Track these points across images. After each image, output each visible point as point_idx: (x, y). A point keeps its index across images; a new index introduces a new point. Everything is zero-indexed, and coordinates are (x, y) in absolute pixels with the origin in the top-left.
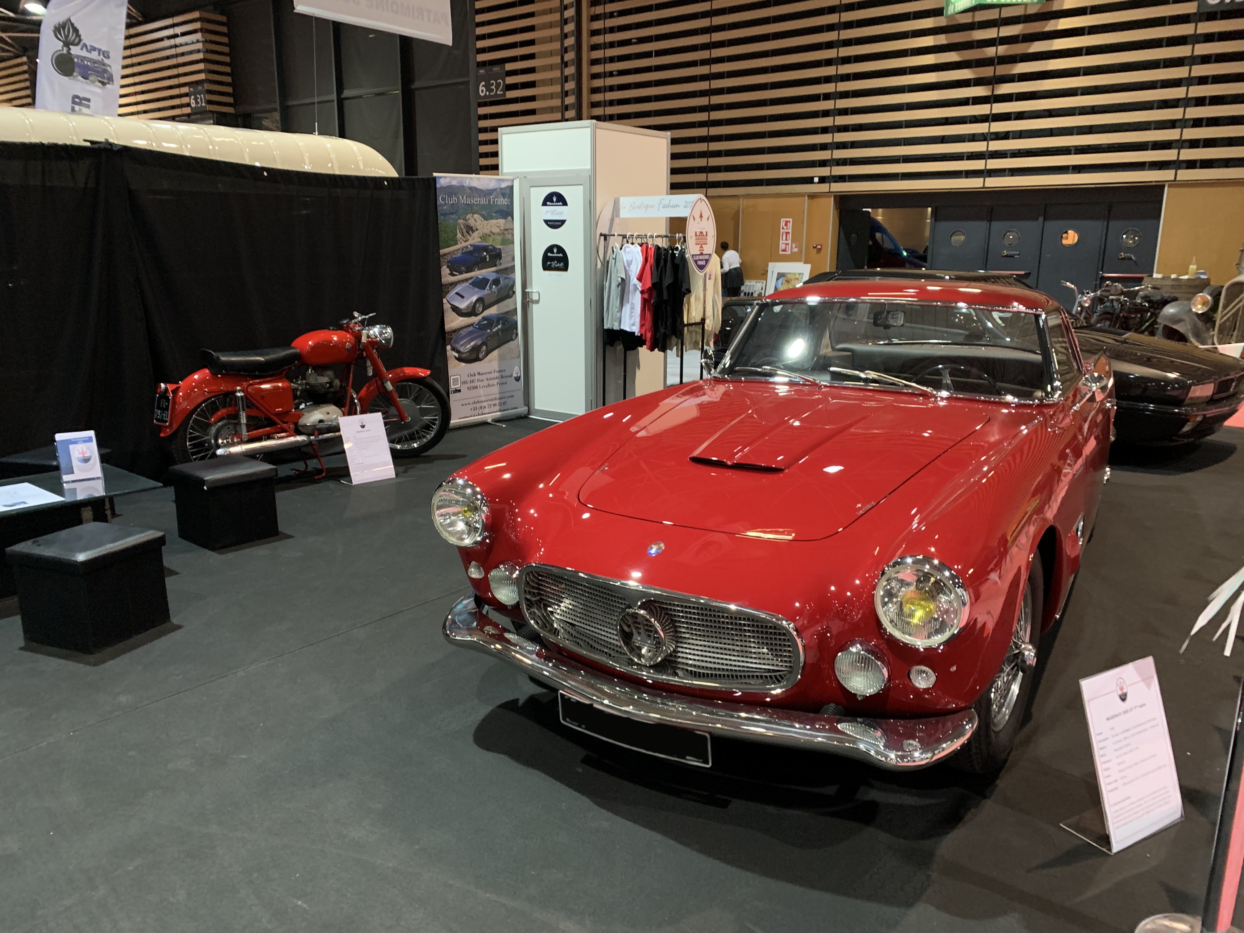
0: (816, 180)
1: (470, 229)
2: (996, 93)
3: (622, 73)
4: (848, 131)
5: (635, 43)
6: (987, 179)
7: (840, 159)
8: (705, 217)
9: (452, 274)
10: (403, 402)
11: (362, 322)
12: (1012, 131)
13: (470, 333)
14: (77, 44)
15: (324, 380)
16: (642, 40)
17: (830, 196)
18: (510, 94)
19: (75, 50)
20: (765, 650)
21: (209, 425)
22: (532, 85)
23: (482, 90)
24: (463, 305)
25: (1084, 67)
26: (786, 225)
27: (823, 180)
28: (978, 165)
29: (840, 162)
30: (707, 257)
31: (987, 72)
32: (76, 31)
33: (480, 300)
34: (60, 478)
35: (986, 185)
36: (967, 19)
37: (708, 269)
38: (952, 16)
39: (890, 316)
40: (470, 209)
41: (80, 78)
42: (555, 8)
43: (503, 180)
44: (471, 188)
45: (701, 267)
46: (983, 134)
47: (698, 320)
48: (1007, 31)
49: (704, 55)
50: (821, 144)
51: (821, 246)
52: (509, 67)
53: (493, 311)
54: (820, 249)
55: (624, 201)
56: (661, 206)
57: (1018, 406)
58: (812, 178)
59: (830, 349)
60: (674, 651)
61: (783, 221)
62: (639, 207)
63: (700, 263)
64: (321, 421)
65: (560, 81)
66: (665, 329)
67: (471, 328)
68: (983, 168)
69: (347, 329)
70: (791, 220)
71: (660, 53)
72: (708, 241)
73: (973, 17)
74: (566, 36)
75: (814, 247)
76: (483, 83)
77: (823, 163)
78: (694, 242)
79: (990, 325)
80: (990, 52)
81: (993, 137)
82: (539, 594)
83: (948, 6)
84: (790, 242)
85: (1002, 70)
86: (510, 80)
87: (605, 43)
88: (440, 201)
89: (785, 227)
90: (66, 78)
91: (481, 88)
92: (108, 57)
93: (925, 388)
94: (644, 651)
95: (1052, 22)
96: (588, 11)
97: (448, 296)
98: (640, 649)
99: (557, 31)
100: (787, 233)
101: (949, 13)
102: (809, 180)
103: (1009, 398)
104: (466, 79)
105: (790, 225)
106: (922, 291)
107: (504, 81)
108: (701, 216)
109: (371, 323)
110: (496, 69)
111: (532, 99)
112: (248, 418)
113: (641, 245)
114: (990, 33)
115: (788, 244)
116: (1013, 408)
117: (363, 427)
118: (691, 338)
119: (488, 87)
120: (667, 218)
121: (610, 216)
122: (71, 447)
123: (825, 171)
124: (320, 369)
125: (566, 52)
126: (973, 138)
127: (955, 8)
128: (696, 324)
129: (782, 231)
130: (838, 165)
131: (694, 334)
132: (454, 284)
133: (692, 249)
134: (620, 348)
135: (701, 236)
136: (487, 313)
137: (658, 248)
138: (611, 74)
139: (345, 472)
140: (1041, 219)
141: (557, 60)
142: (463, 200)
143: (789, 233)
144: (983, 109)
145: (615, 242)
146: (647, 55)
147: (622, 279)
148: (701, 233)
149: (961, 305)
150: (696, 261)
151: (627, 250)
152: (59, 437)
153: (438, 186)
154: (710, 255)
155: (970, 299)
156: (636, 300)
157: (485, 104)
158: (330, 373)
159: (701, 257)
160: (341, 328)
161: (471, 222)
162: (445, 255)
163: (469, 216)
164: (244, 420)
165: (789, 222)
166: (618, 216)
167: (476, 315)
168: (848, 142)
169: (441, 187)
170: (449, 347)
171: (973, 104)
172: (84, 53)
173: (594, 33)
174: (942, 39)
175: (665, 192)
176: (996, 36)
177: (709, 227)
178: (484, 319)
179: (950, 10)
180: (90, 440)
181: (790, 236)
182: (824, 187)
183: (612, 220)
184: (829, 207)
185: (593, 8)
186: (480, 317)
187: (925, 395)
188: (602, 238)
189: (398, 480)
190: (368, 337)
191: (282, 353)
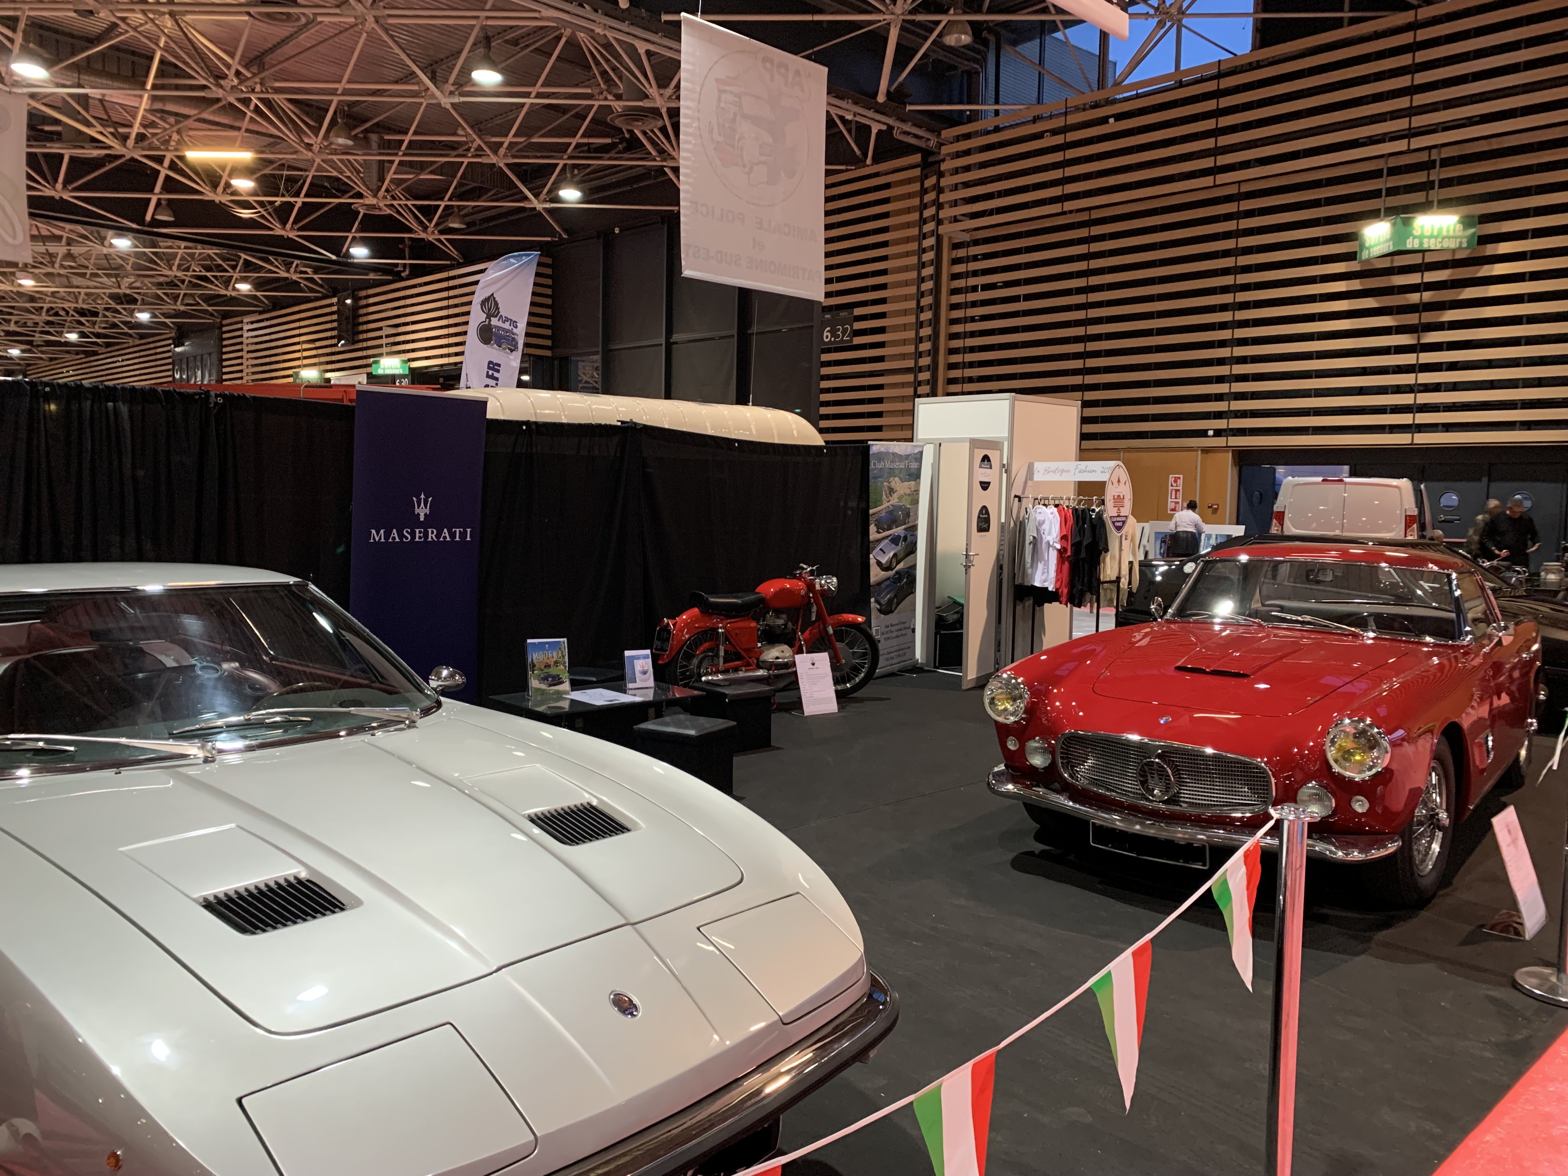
0: (1211, 433)
1: (891, 491)
2: (1423, 341)
3: (984, 318)
4: (1248, 381)
5: (1001, 287)
6: (1416, 435)
7: (1239, 411)
8: (1122, 481)
9: (878, 532)
10: (839, 645)
11: (812, 573)
12: (1445, 383)
13: (887, 586)
14: (496, 316)
15: (780, 622)
16: (1007, 284)
17: (1228, 451)
18: (857, 340)
19: (494, 321)
20: (1246, 790)
21: (693, 656)
22: (882, 330)
23: (827, 336)
24: (884, 560)
25: (1527, 315)
26: (1175, 481)
27: (1218, 433)
28: (1405, 419)
29: (1239, 414)
30: (1124, 519)
31: (1411, 319)
32: (496, 304)
33: (895, 555)
34: (626, 686)
35: (1415, 442)
36: (1386, 264)
37: (1124, 531)
38: (1368, 261)
39: (1321, 573)
40: (892, 472)
41: (495, 346)
42: (913, 251)
43: (916, 446)
44: (894, 454)
45: (1119, 529)
46: (1409, 385)
47: (1114, 578)
48: (1432, 277)
49: (1080, 299)
50: (1216, 395)
51: (1218, 505)
52: (858, 311)
53: (901, 566)
54: (1217, 509)
55: (1037, 465)
56: (1078, 470)
57: (1435, 645)
58: (1206, 431)
59: (1260, 605)
60: (1178, 793)
61: (1171, 478)
62: (1054, 472)
63: (1117, 524)
64: (777, 658)
65: (915, 327)
66: (1083, 585)
67: (888, 582)
68: (1411, 422)
69: (800, 578)
70: (1181, 476)
71: (1028, 297)
72: (1125, 504)
73: (1392, 262)
74: (923, 280)
75: (1209, 507)
76: (829, 329)
77: (1218, 415)
78: (1112, 505)
79: (1419, 592)
80: (1414, 298)
81: (1422, 388)
82: (1068, 758)
83: (1361, 251)
84: (1180, 501)
85: (1428, 317)
86: (858, 326)
87: (967, 287)
88: (872, 466)
89: (1174, 485)
90: (486, 346)
91: (825, 334)
92: (516, 327)
93: (1353, 629)
94: (1156, 792)
95: (1486, 267)
96: (949, 254)
97: (874, 552)
98: (1153, 790)
99: (913, 275)
100: (1177, 491)
101: (1363, 258)
102: (1203, 433)
103: (1428, 639)
104: (810, 324)
105: (1180, 482)
106: (1345, 553)
107: (852, 326)
108: (1119, 481)
109: (819, 574)
110: (843, 314)
111: (881, 345)
112: (726, 652)
113: (1056, 506)
114: (1414, 279)
115: (1178, 503)
116: (1431, 647)
117: (813, 664)
118: (1105, 595)
119: (833, 333)
120: (1075, 482)
121: (1024, 479)
122: (635, 661)
123: (1221, 424)
124: (778, 612)
125: (922, 296)
126: (1398, 389)
127: (1369, 253)
128: (1110, 582)
129: (1170, 488)
130: (1236, 417)
131: (1109, 591)
132: (879, 541)
133: (1110, 511)
134: (1029, 602)
135: (1119, 500)
136: (899, 567)
137: (1075, 510)
138: (973, 319)
139: (798, 704)
140: (1485, 480)
141: (913, 304)
142: (888, 465)
143: (1179, 490)
144: (1409, 359)
145: (1027, 503)
146: (1015, 299)
147: (1034, 537)
148: (1119, 496)
149: (1383, 565)
150: (1113, 523)
151: (1039, 511)
152: (627, 653)
153: (871, 452)
154: (1126, 517)
155: (1391, 561)
156: (1053, 557)
157: (829, 351)
158: (784, 616)
159: (1118, 519)
160: (794, 577)
161: (893, 485)
162: (874, 514)
163: (892, 479)
164: (722, 653)
165: (1179, 478)
166: (1031, 478)
167: (892, 570)
168: (1248, 392)
169: (874, 454)
170: (872, 600)
171: (1396, 353)
172: (500, 324)
173: (955, 277)
174: (1355, 285)
175: (1074, 458)
176: (1420, 281)
177: (1126, 490)
178: (897, 573)
179: (1365, 255)
180: (646, 657)
181: (1180, 494)
182: (1221, 441)
183: (1026, 483)
184: (1227, 462)
185: (955, 252)
186: (894, 571)
187: (1355, 635)
188: (1017, 499)
189: (840, 715)
190: (821, 585)
191: (752, 597)
